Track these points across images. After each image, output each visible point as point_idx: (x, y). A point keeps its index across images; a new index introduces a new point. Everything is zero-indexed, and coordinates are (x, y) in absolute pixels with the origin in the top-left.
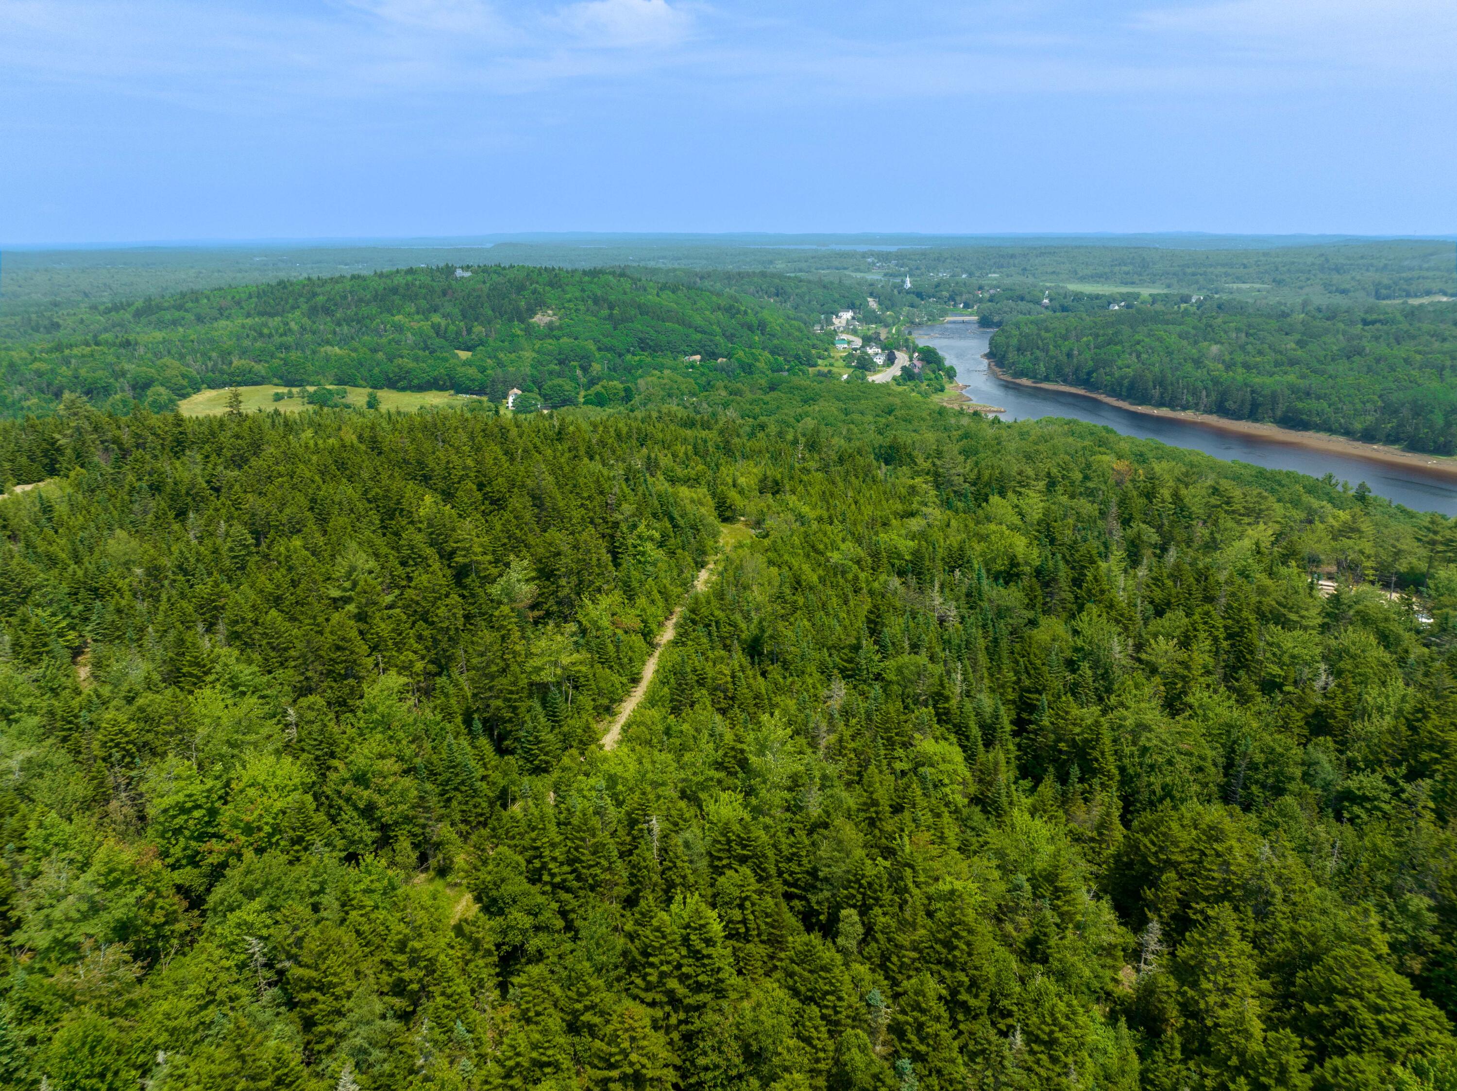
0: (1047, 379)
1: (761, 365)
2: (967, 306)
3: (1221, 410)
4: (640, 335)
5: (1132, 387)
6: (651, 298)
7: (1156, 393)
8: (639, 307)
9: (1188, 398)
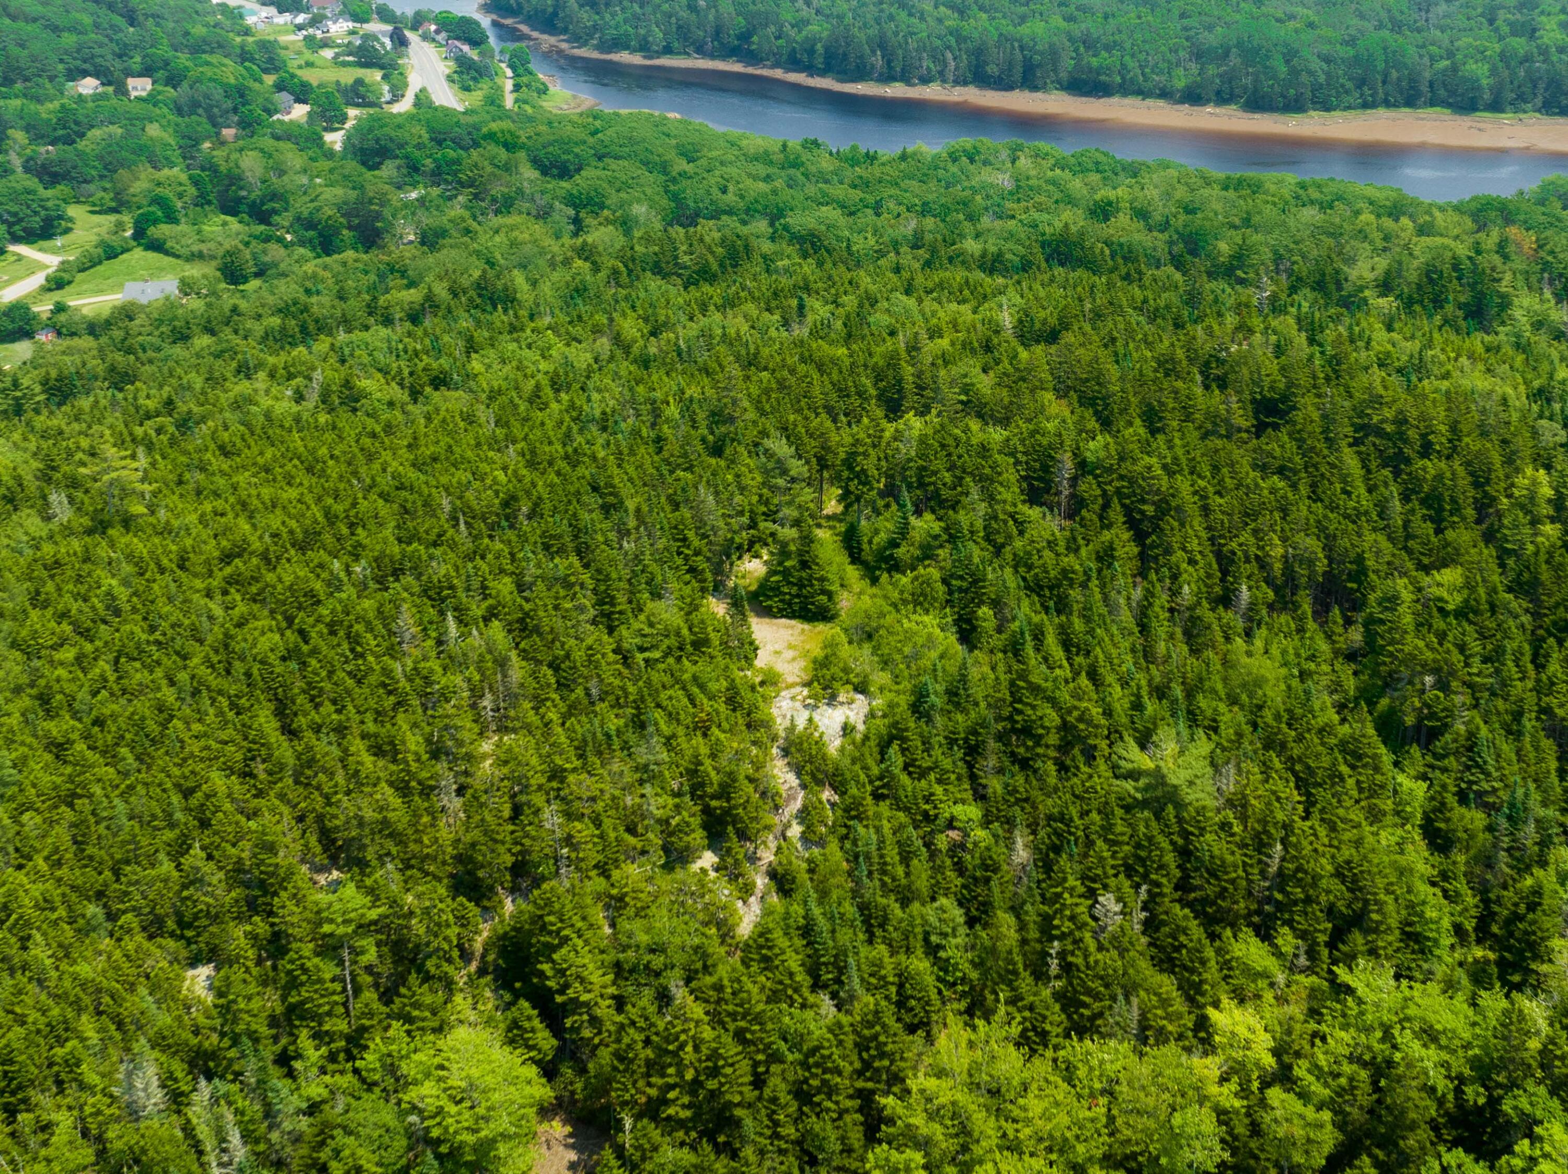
0: (668, 50)
3: (981, 79)
5: (832, 54)
7: (878, 60)
9: (927, 63)
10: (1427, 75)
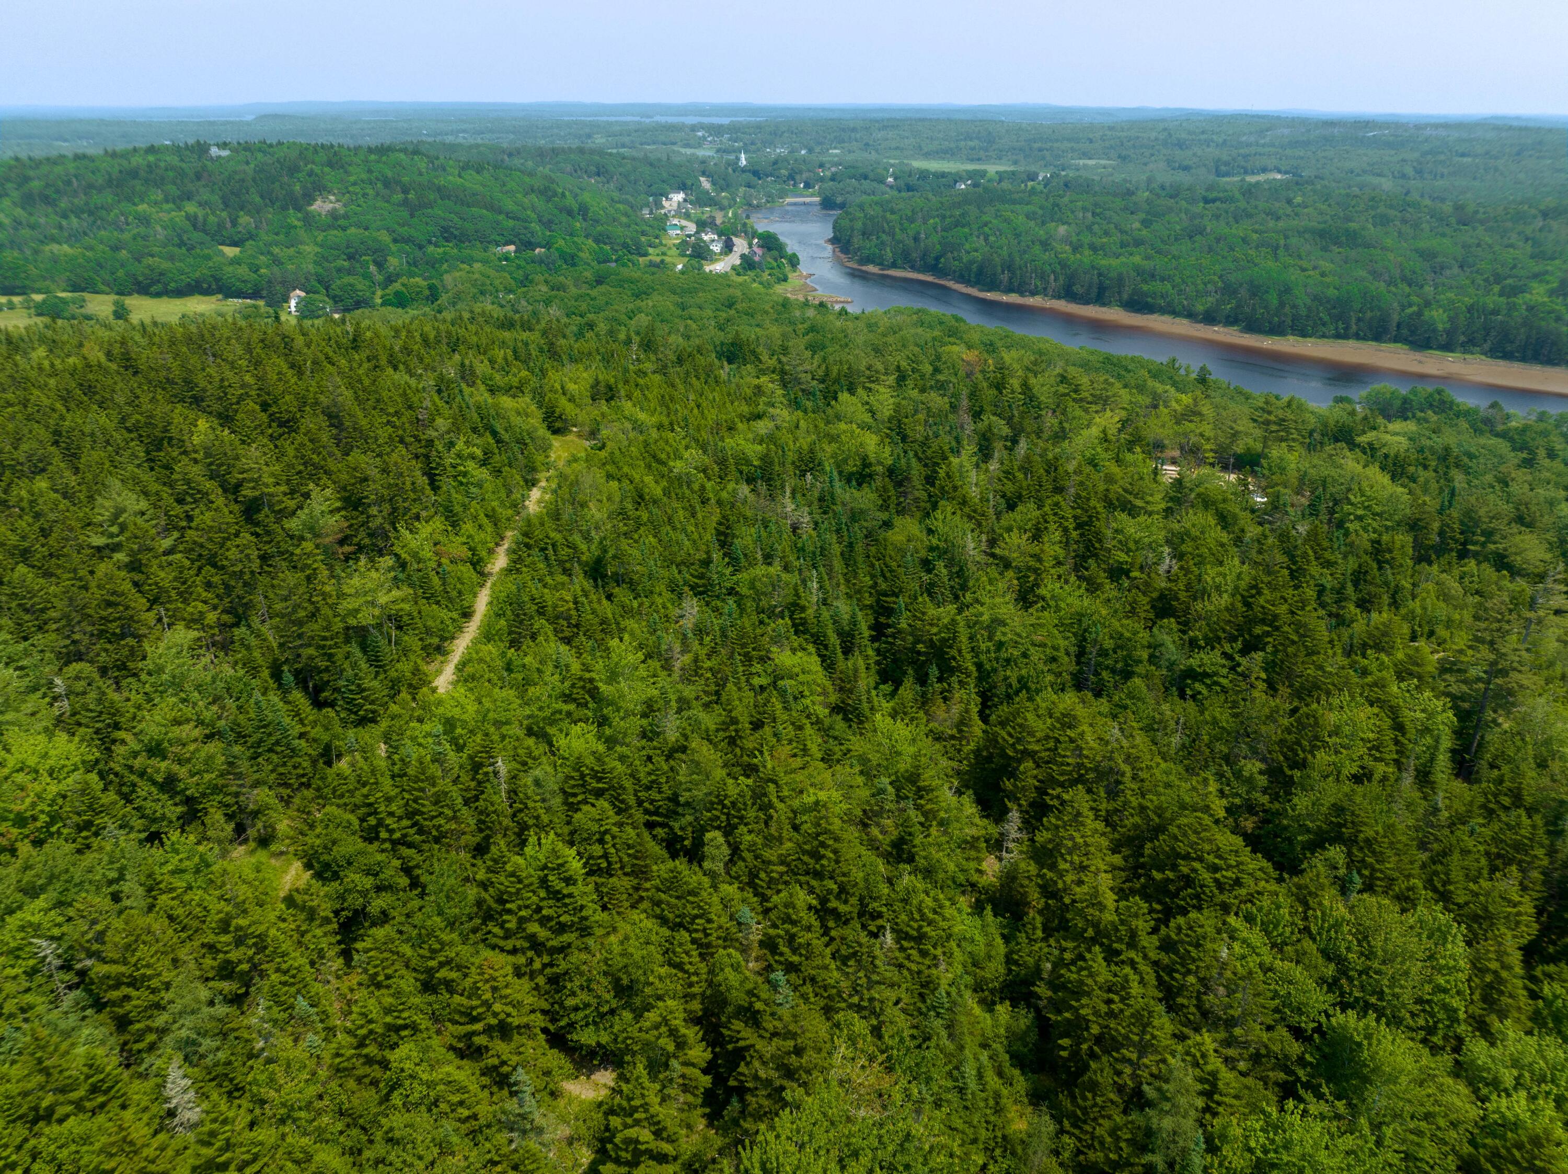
0: (894, 265)
1: (584, 255)
2: (808, 186)
3: (1069, 294)
4: (443, 223)
5: (980, 272)
6: (451, 179)
7: (1005, 277)
8: (439, 189)
9: (1036, 282)
10: (1396, 317)
